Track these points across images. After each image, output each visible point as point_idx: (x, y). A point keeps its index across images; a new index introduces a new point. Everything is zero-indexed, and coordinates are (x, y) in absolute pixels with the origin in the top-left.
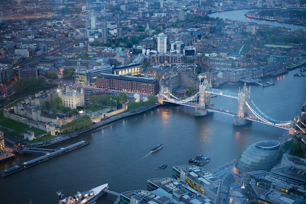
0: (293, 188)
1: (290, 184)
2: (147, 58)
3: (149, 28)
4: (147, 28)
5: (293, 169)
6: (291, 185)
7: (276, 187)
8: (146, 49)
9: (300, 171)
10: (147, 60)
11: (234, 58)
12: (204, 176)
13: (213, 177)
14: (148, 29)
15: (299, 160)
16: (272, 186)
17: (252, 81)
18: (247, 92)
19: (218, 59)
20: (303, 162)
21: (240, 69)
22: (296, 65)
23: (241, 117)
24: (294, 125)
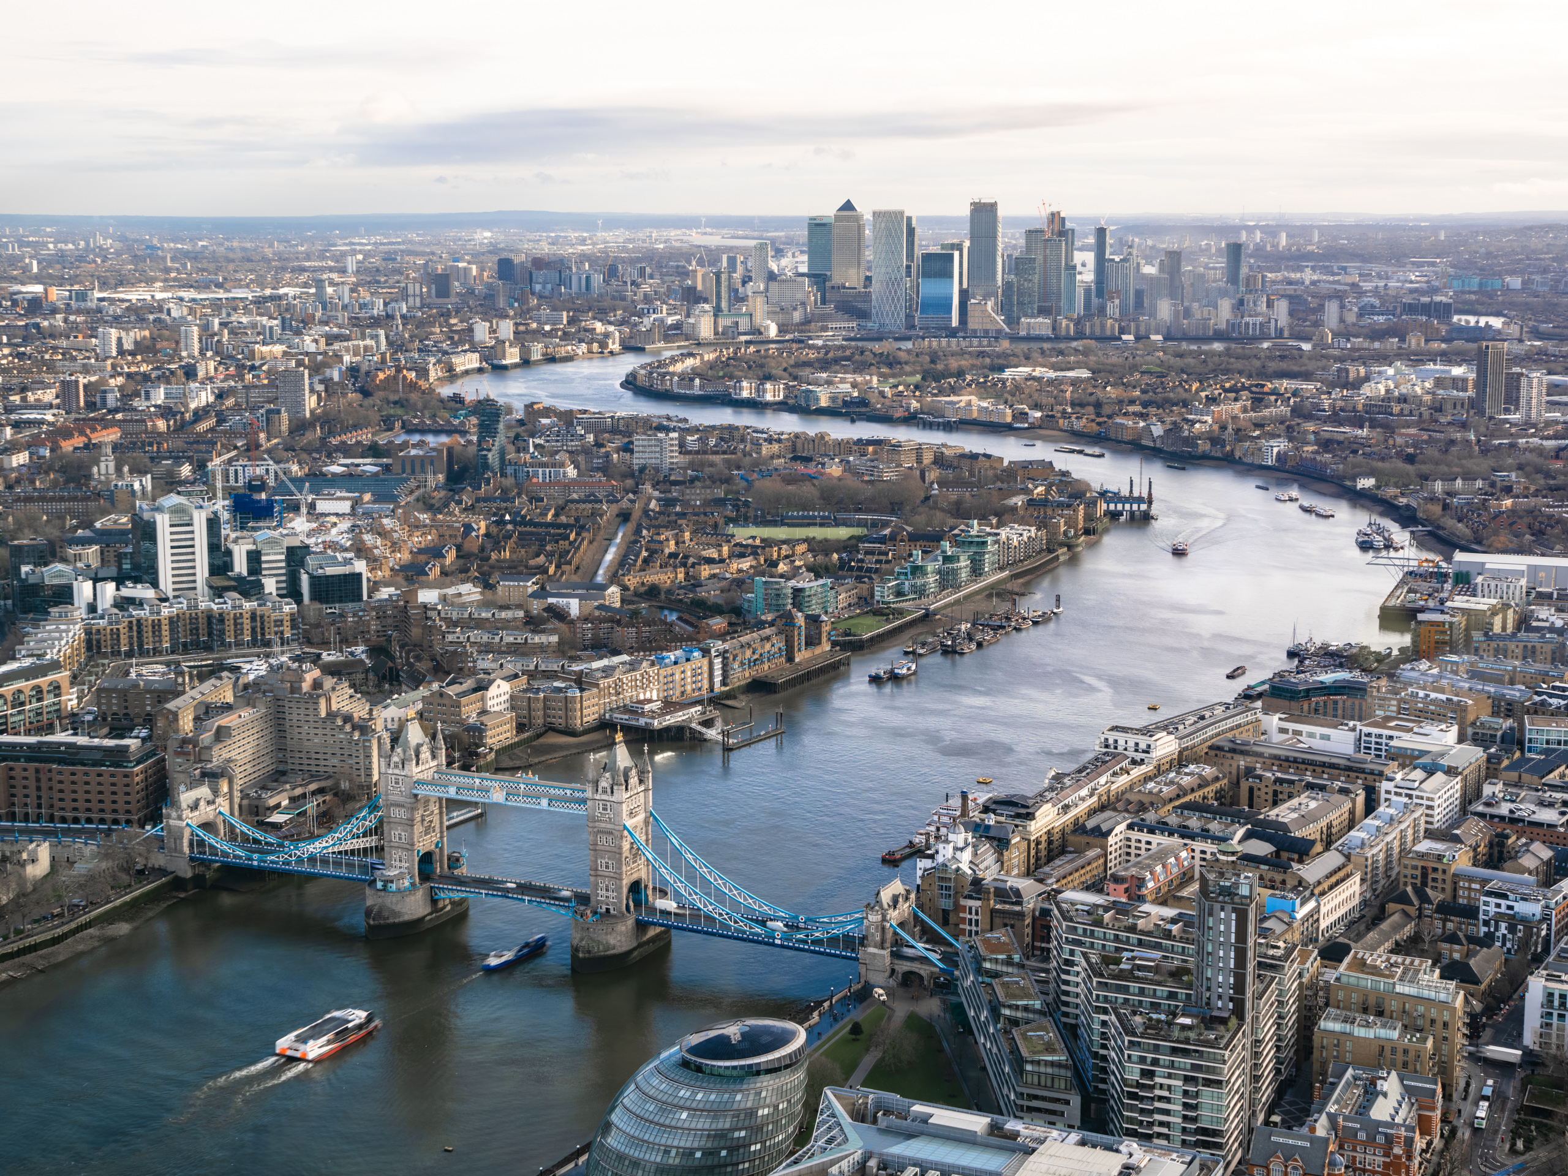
2: (98, 631)
3: (112, 465)
4: (103, 465)
5: (872, 1163)
8: (96, 580)
9: (911, 1172)
10: (98, 641)
11: (574, 607)
14: (112, 470)
15: (903, 1115)
17: (670, 720)
18: (634, 780)
19: (490, 615)
20: (925, 1119)
21: (601, 658)
22: (888, 621)
23: (608, 910)
24: (883, 928)
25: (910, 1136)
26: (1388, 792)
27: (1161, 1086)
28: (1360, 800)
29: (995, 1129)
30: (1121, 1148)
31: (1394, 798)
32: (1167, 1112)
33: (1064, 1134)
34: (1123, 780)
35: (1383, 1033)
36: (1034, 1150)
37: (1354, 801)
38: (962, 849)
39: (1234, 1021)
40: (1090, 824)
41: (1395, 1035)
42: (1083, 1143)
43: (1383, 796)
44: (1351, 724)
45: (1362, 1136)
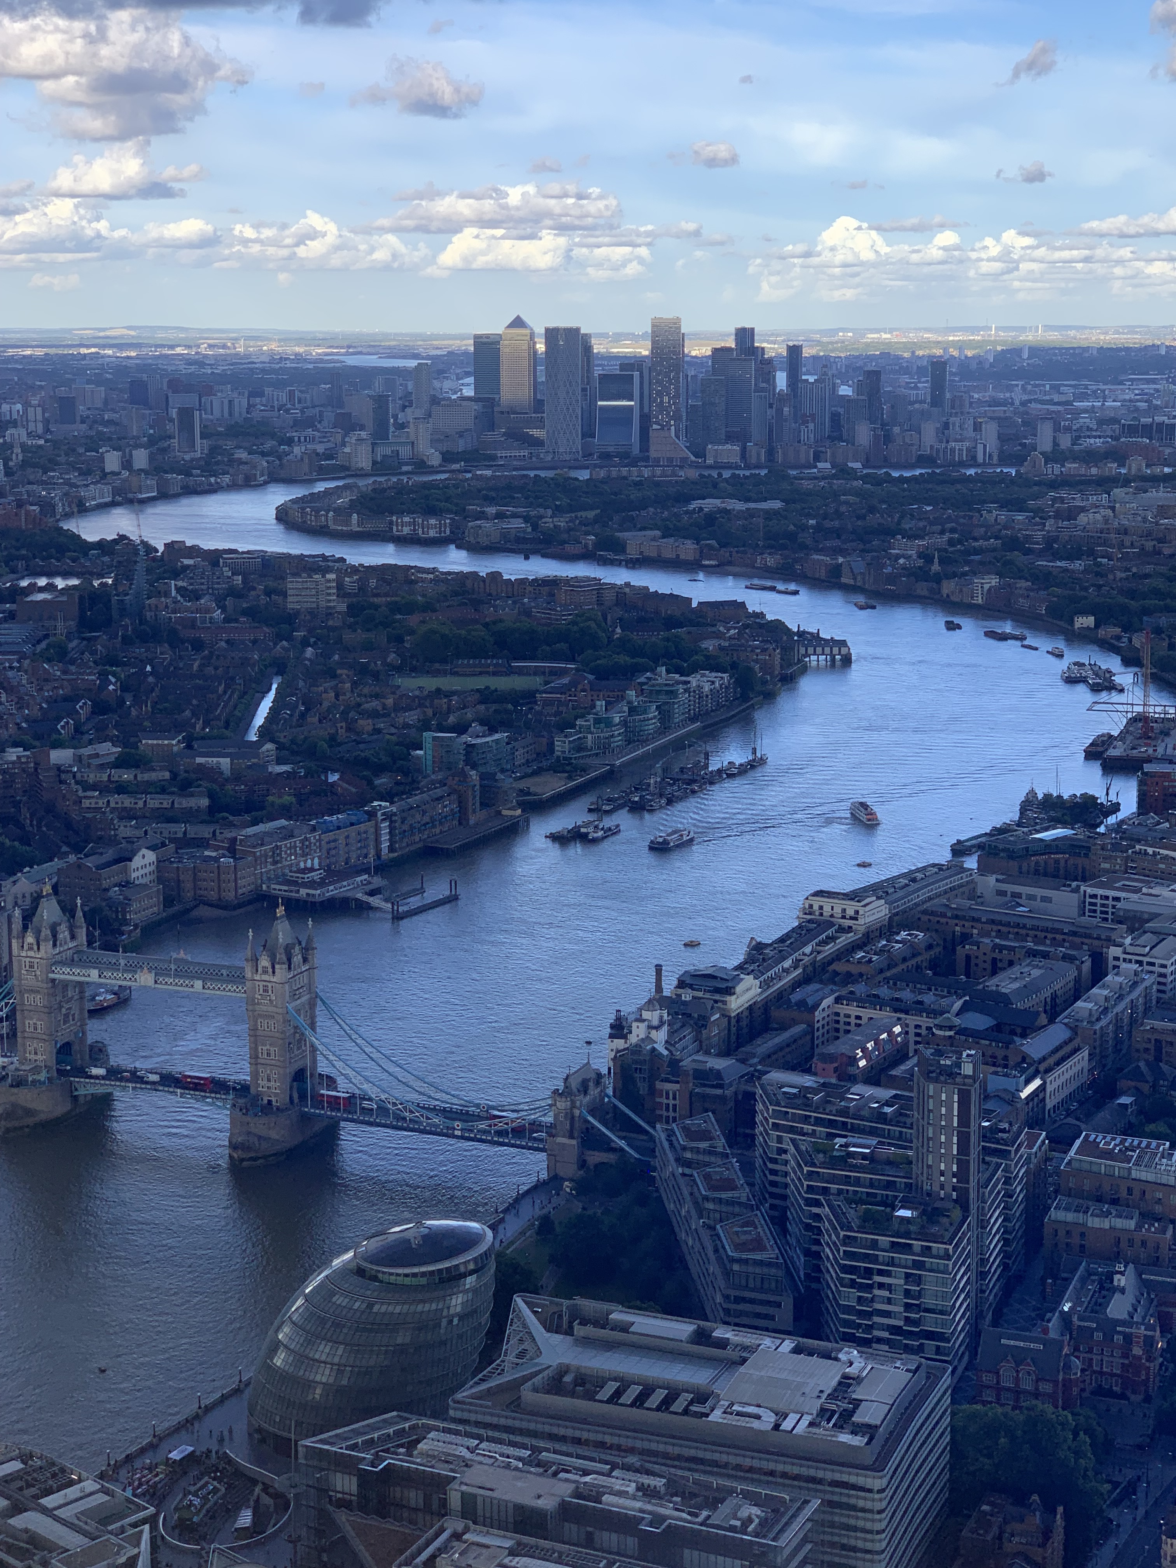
0: (577, 1495)
1: (555, 1474)
5: (568, 1379)
6: (567, 1480)
7: (479, 1500)
9: (611, 1387)
11: (225, 766)
12: (49, 1501)
13: (102, 1498)
15: (602, 1323)
16: (455, 1500)
17: (332, 891)
18: (297, 959)
19: (132, 777)
20: (624, 1328)
21: (255, 823)
22: (570, 778)
23: (270, 1102)
24: (573, 1118)
25: (609, 1346)
26: (1116, 959)
27: (881, 1286)
28: (1087, 966)
29: (702, 1337)
30: (840, 1356)
31: (1124, 966)
32: (887, 1314)
33: (778, 1342)
34: (829, 949)
35: (1119, 1223)
36: (744, 1361)
37: (1079, 969)
38: (657, 1028)
39: (957, 1213)
40: (795, 997)
41: (1131, 1224)
42: (797, 1350)
43: (1111, 963)
44: (1074, 884)
45: (1098, 1336)
